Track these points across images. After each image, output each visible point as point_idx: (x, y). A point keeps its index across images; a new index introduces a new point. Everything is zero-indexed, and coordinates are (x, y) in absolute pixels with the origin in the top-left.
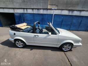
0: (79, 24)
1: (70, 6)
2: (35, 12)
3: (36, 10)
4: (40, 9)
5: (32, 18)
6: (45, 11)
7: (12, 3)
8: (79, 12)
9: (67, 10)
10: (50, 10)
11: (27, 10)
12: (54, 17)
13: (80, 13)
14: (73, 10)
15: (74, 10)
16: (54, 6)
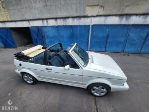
0: (143, 41)
1: (127, 4)
2: (60, 23)
3: (62, 20)
4: (68, 18)
5: (56, 34)
6: (76, 20)
7: (29, 9)
8: (141, 17)
9: (116, 15)
10: (85, 19)
11: (47, 22)
12: (92, 30)
13: (143, 19)
14: (128, 15)
15: (131, 15)
16: (96, 7)
